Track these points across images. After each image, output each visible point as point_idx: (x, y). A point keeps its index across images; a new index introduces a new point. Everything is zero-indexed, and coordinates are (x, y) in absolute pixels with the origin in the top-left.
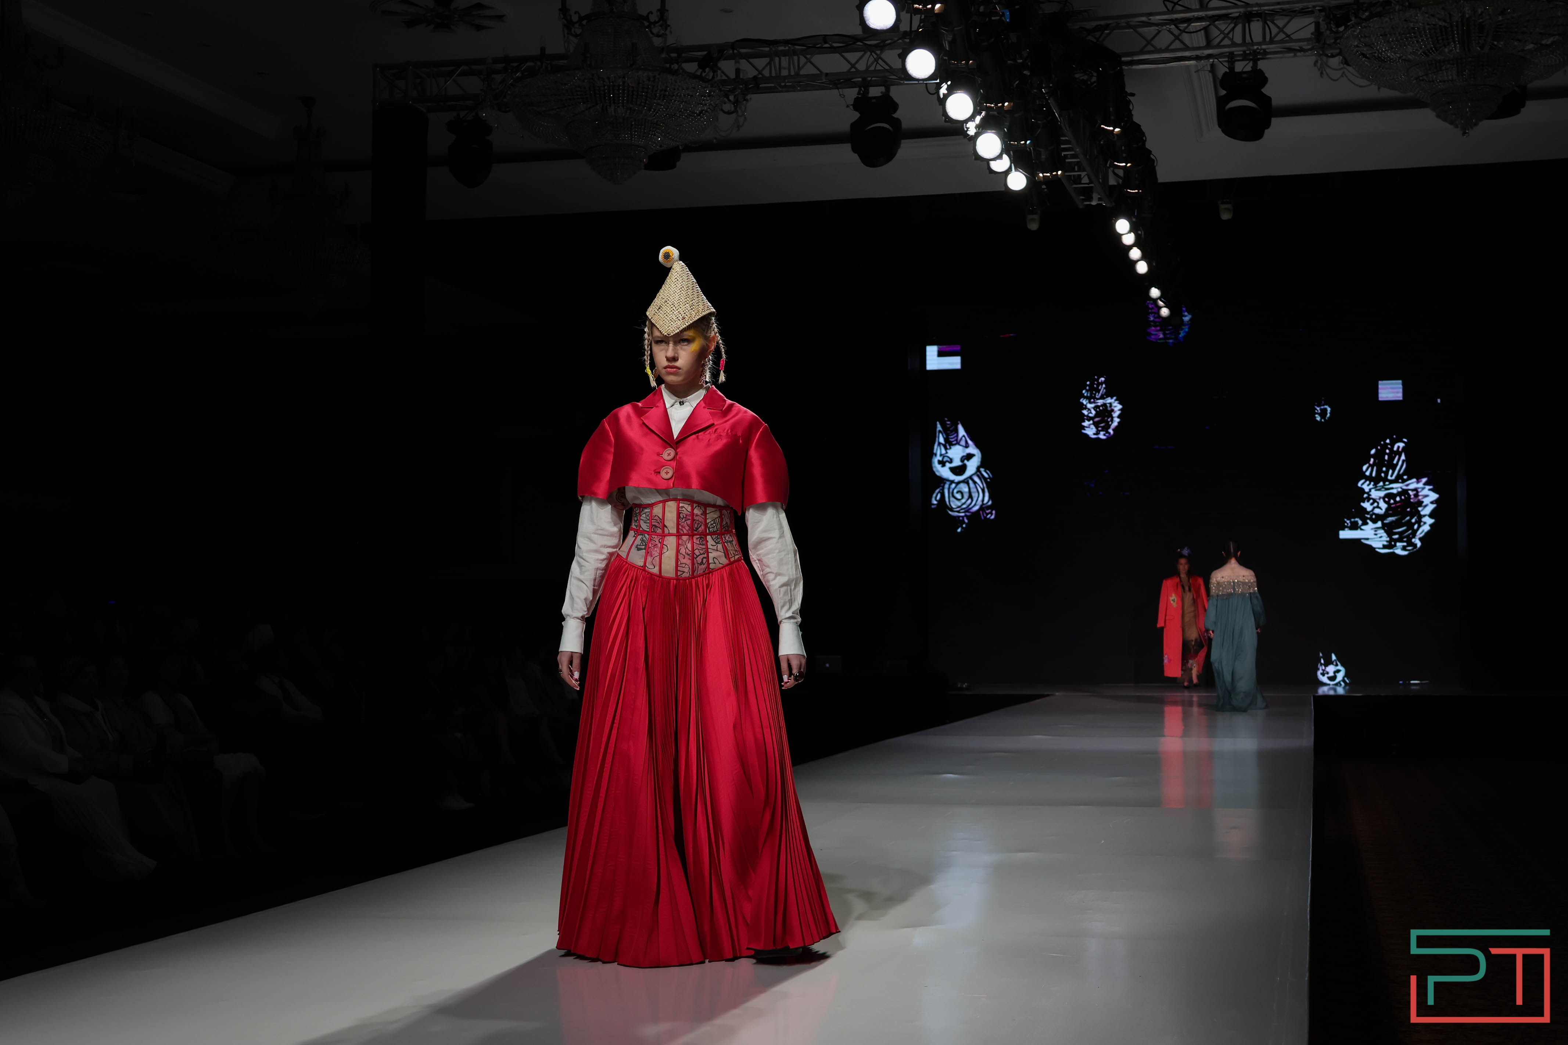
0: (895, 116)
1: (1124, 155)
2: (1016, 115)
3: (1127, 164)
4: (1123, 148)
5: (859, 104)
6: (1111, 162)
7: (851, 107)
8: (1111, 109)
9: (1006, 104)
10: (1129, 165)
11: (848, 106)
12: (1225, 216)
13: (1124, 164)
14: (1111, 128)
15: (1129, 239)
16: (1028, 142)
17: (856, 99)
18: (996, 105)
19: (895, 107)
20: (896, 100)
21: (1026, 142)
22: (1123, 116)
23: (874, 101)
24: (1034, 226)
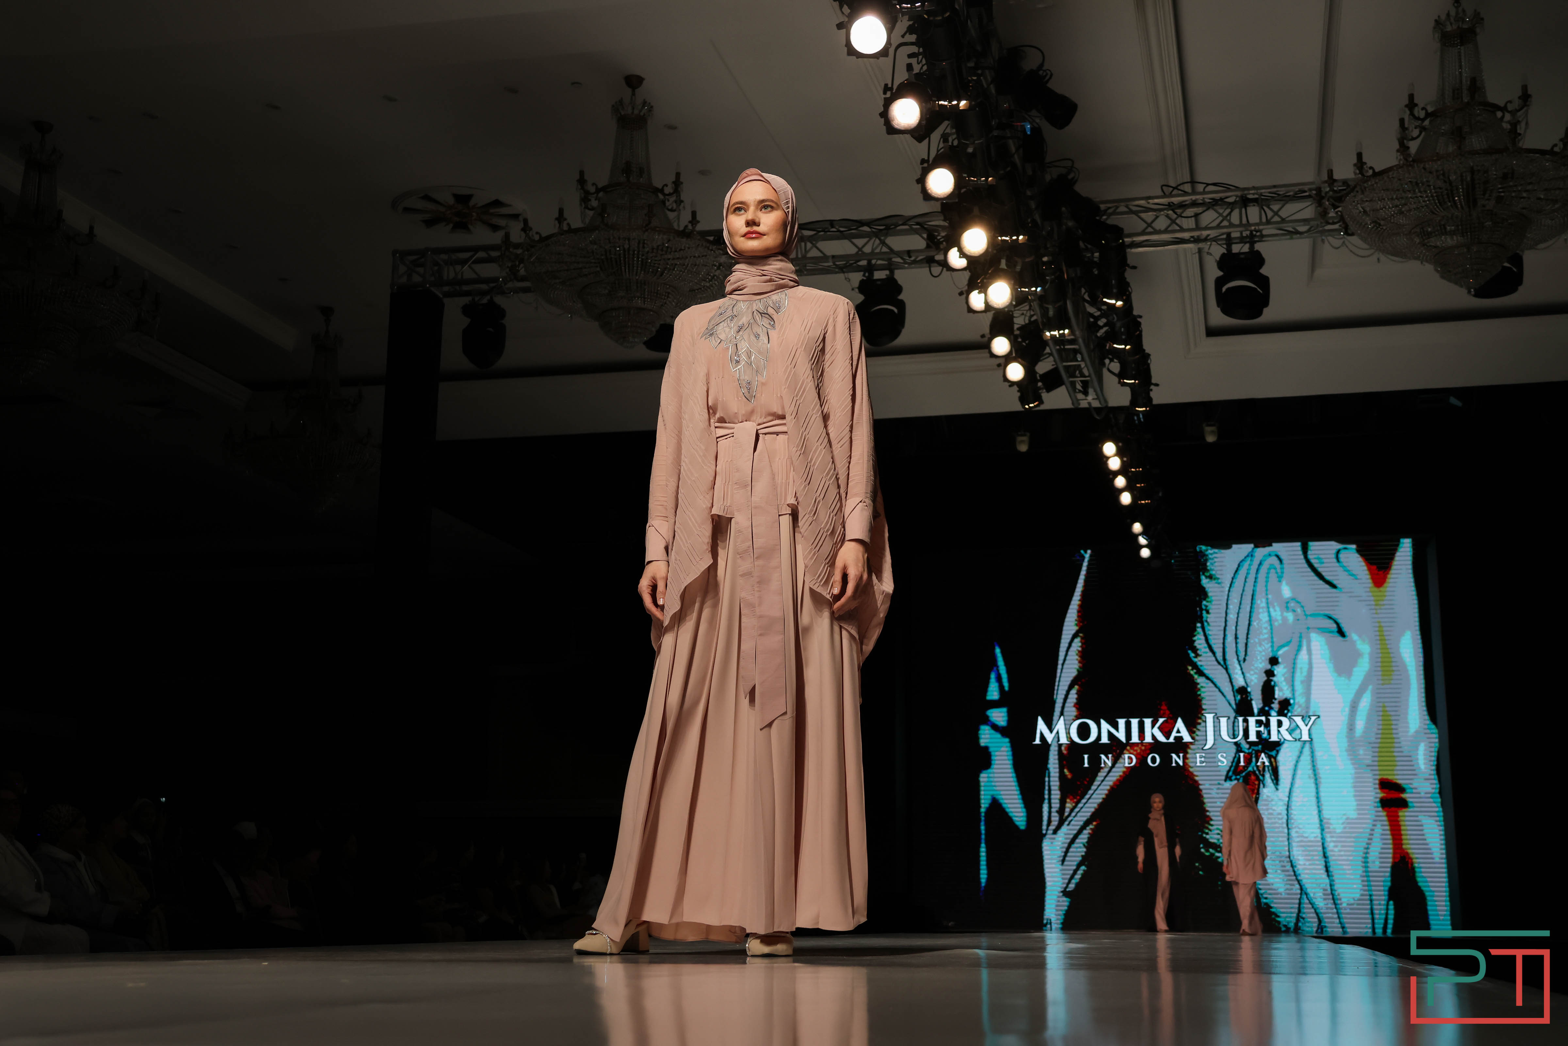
0: (901, 297)
1: (1124, 337)
2: (1027, 260)
3: (1126, 347)
4: (1123, 330)
5: (863, 287)
6: (1110, 344)
7: (857, 290)
8: (1113, 281)
9: (1021, 237)
10: (1128, 347)
11: (853, 289)
12: (1211, 439)
13: (1123, 347)
14: (1113, 302)
15: (1114, 464)
16: (1039, 289)
17: (862, 282)
18: (1011, 238)
19: (899, 289)
20: (900, 282)
21: (1036, 289)
22: (1123, 292)
23: (879, 283)
24: (1023, 448)
